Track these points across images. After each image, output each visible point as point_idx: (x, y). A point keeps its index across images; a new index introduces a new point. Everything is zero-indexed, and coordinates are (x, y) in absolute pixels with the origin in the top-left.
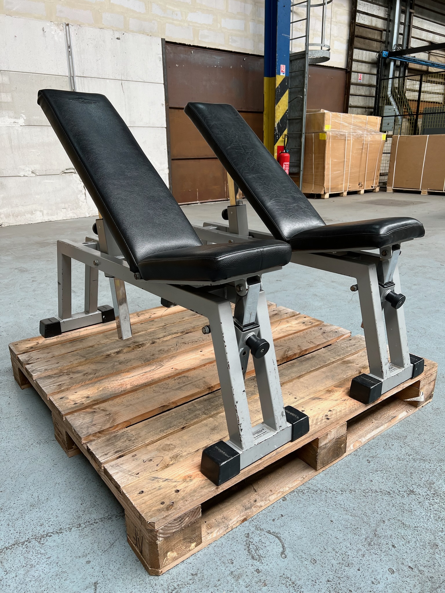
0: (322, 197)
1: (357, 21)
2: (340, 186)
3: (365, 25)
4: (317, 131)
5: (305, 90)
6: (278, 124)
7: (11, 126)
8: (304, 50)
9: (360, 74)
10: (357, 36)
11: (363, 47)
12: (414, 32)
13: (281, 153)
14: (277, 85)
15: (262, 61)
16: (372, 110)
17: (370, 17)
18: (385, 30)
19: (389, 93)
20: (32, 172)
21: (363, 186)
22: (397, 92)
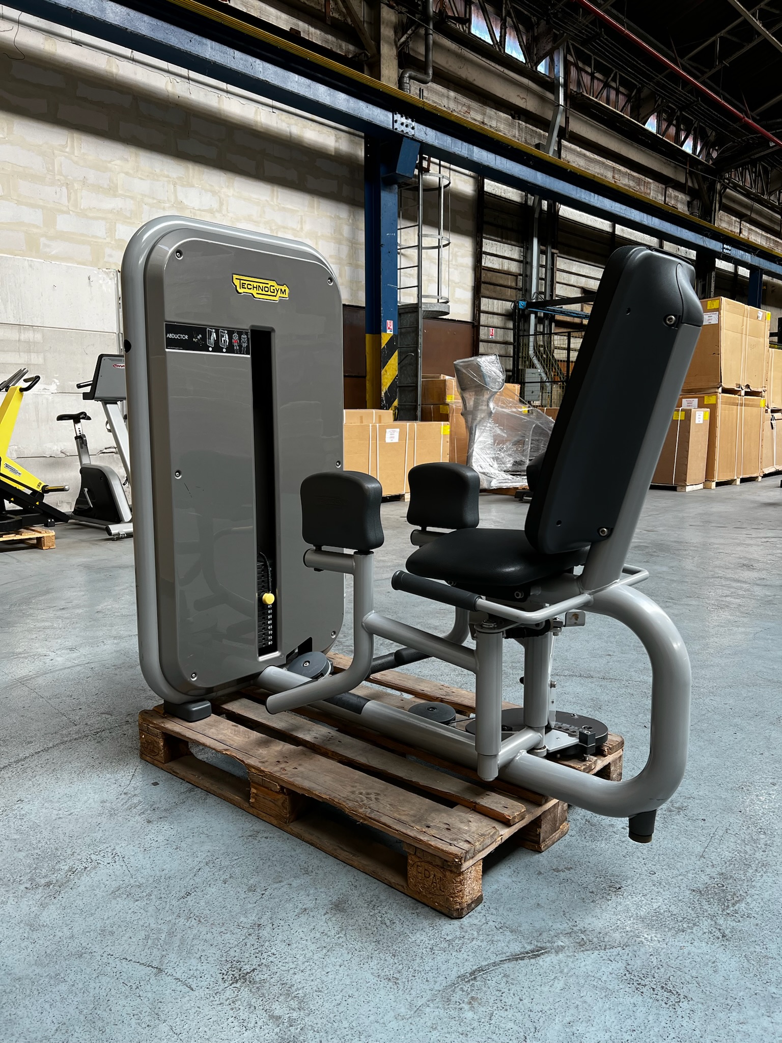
1: (483, 264)
3: (494, 269)
4: (437, 403)
5: (419, 351)
6: (386, 393)
7: (39, 393)
8: (416, 302)
9: (491, 329)
10: (485, 283)
11: (494, 295)
12: (559, 277)
14: (383, 345)
15: (363, 313)
16: (511, 374)
17: (501, 259)
18: (520, 275)
19: (531, 352)
20: (62, 452)
22: (543, 352)
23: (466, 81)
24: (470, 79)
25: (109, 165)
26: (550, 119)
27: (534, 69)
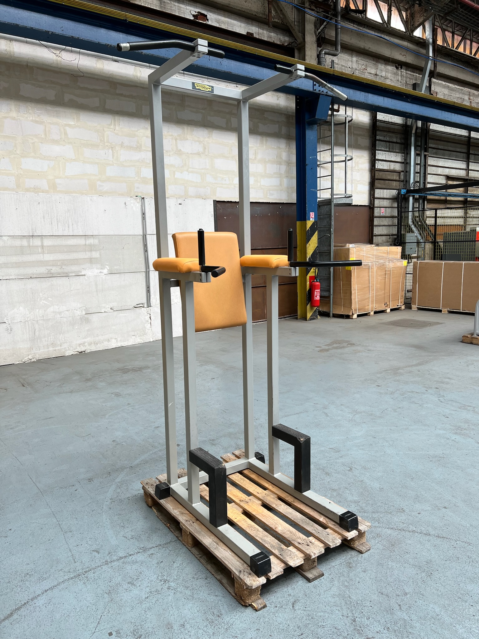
0: (351, 317)
1: (376, 167)
2: (367, 307)
3: (384, 169)
5: (332, 230)
6: (310, 259)
7: (98, 275)
8: (330, 198)
9: (382, 208)
10: (377, 179)
11: (384, 187)
12: (430, 170)
13: (313, 282)
14: (308, 228)
15: (295, 207)
16: (396, 237)
17: (389, 163)
18: (402, 172)
19: (410, 222)
20: (111, 309)
21: (389, 306)
22: (418, 221)
23: (364, 49)
24: (367, 48)
25: (136, 133)
26: (423, 66)
27: (412, 35)
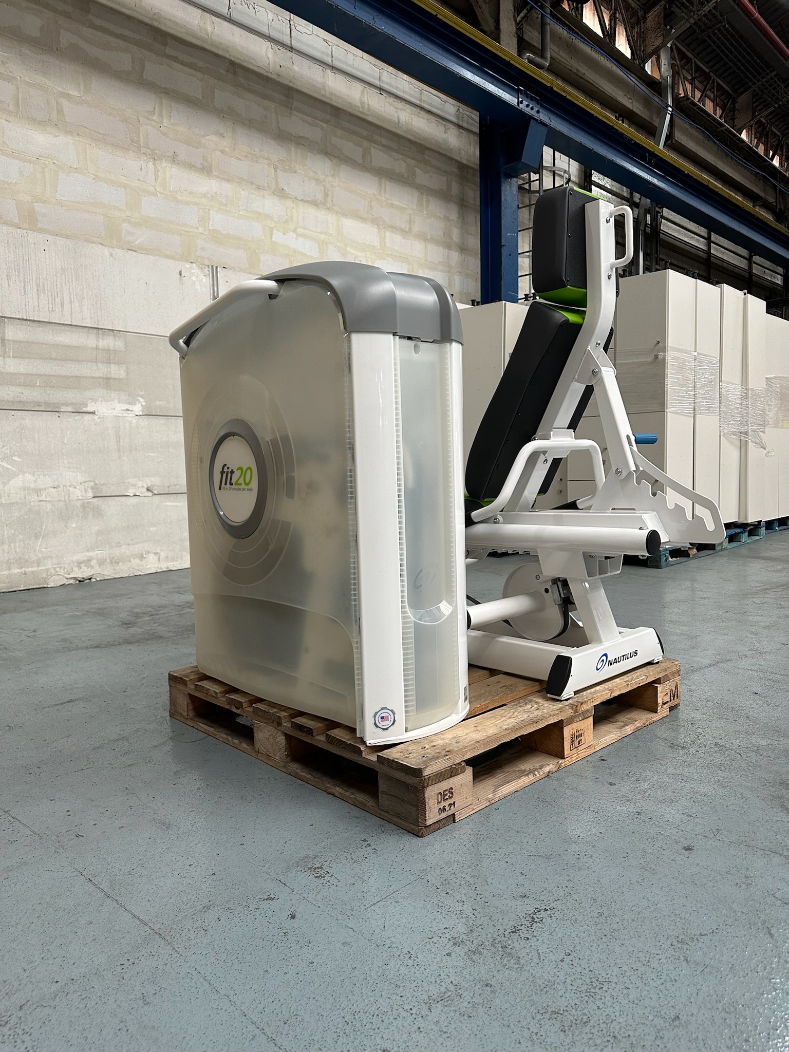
7: (120, 415)
20: (147, 490)
25: (203, 141)
27: (642, 66)
